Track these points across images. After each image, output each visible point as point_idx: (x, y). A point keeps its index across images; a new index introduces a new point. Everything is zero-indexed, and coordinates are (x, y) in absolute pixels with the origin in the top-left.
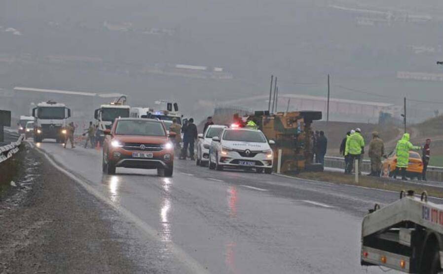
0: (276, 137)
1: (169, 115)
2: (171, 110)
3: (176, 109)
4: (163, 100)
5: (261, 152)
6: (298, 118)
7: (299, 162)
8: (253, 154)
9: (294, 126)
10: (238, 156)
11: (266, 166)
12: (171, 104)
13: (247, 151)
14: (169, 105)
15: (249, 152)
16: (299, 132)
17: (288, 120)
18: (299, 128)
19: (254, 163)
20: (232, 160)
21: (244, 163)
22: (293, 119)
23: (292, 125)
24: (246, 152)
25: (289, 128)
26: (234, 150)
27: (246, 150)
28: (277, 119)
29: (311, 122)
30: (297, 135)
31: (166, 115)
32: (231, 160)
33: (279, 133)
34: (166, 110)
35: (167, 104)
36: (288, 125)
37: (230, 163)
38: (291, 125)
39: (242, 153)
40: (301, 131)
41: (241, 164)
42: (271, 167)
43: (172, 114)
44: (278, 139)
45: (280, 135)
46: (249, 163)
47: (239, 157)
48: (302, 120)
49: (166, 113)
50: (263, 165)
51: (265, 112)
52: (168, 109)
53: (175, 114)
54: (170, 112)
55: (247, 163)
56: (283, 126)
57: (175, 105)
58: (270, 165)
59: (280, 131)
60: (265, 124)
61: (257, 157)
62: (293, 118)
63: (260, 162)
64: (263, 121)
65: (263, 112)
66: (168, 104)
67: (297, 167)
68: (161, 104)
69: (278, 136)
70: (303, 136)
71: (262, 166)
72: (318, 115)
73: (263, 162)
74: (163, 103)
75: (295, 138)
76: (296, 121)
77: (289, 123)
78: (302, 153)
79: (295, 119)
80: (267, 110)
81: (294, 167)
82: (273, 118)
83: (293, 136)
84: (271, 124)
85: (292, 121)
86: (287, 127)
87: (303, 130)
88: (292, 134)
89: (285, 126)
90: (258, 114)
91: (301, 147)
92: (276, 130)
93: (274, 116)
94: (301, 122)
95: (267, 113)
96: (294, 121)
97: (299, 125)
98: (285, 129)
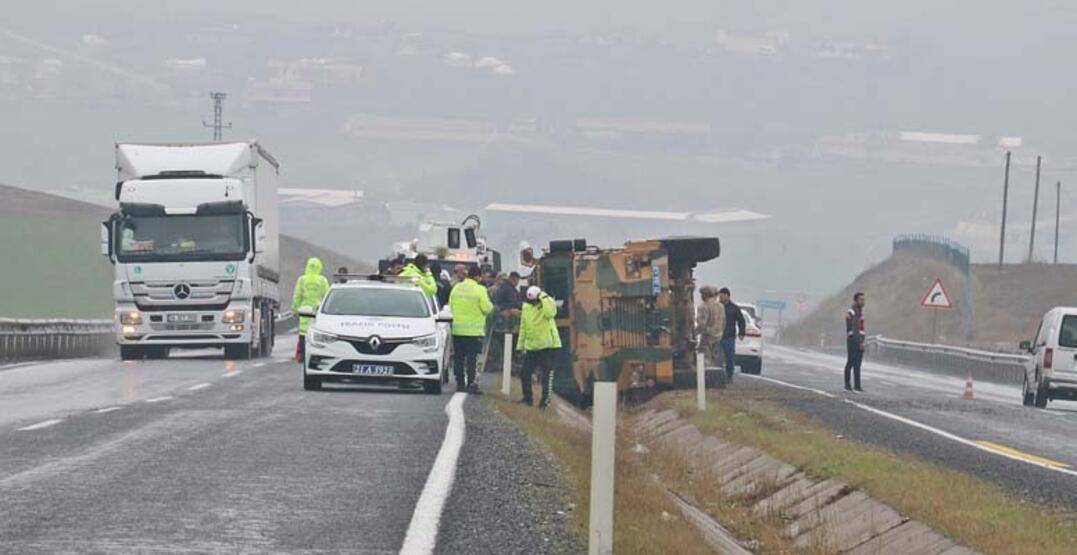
0: (602, 304)
1: (449, 258)
2: (457, 246)
3: (472, 243)
4: (438, 222)
5: (409, 340)
6: (653, 255)
7: (658, 365)
8: (388, 346)
9: (645, 275)
10: (350, 353)
11: (421, 374)
12: (458, 231)
13: (374, 338)
14: (452, 233)
15: (378, 342)
16: (656, 290)
17: (630, 262)
18: (657, 281)
19: (391, 368)
20: (336, 362)
21: (365, 369)
22: (640, 260)
23: (640, 273)
24: (372, 342)
25: (631, 280)
26: (340, 338)
27: (371, 338)
28: (604, 258)
29: (695, 266)
30: (652, 299)
31: (441, 257)
32: (333, 363)
33: (610, 295)
34: (445, 244)
35: (446, 231)
36: (629, 274)
37: (332, 369)
38: (637, 274)
39: (362, 345)
40: (662, 289)
41: (358, 371)
42: (436, 376)
44: (605, 310)
45: (610, 299)
46: (377, 368)
47: (353, 354)
48: (664, 260)
49: (442, 254)
50: (415, 373)
51: (576, 241)
52: (449, 244)
53: (466, 256)
54: (451, 251)
55: (373, 370)
56: (617, 277)
57: (470, 233)
58: (434, 370)
59: (609, 289)
60: (578, 275)
61: (398, 355)
62: (642, 254)
63: (407, 366)
64: (576, 264)
65: (570, 243)
66: (450, 231)
67: (655, 378)
68: (431, 230)
69: (606, 302)
70: (665, 301)
71: (415, 376)
72: (707, 249)
73: (415, 366)
74: (436, 228)
75: (648, 306)
76: (648, 264)
77: (630, 269)
78: (665, 342)
79: (645, 259)
80: (580, 238)
81: (648, 378)
82: (596, 257)
83: (643, 301)
84: (591, 272)
85: (640, 263)
86: (626, 278)
87: (666, 285)
88: (641, 297)
89: (622, 278)
90: (559, 249)
91: (663, 328)
92: (600, 286)
93: (598, 252)
94: (661, 267)
95: (581, 245)
96: (644, 264)
97: (657, 274)
98: (623, 285)
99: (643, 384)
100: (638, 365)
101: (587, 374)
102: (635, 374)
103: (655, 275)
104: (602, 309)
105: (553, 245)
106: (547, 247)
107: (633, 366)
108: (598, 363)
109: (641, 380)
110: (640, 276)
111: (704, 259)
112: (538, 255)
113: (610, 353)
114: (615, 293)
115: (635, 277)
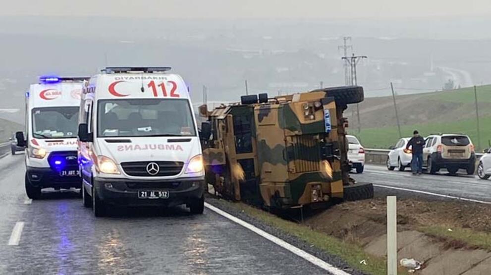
0: (286, 141)
6: (324, 102)
9: (318, 117)
16: (327, 128)
17: (306, 108)
18: (328, 121)
22: (314, 105)
23: (314, 116)
25: (308, 122)
30: (325, 134)
33: (292, 133)
36: (306, 117)
38: (312, 117)
40: (332, 127)
44: (289, 145)
45: (292, 136)
48: (333, 105)
51: (260, 96)
56: (298, 120)
62: (314, 102)
65: (255, 96)
67: (329, 194)
69: (289, 139)
70: (335, 136)
75: (322, 140)
76: (321, 108)
77: (307, 113)
78: (337, 167)
79: (317, 105)
80: (264, 92)
81: (324, 194)
82: (276, 106)
83: (318, 137)
84: (273, 117)
85: (313, 109)
86: (306, 120)
88: (316, 134)
89: (302, 121)
90: (248, 102)
91: (335, 156)
92: (283, 128)
93: (279, 102)
94: (330, 110)
95: (264, 98)
96: (317, 109)
97: (328, 115)
98: (303, 125)
99: (321, 199)
100: (316, 185)
101: (273, 193)
102: (314, 192)
103: (327, 117)
104: (286, 144)
105: (243, 99)
107: (313, 186)
108: (283, 185)
109: (319, 196)
110: (314, 119)
113: (293, 178)
114: (297, 132)
115: (311, 120)
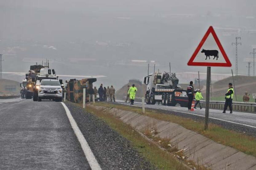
0: (78, 89)
1: (49, 77)
2: (50, 74)
3: (54, 73)
9: (85, 84)
12: (50, 70)
16: (87, 86)
18: (87, 85)
28: (79, 82)
34: (47, 74)
36: (83, 84)
43: (52, 76)
48: (88, 82)
49: (47, 76)
52: (49, 73)
53: (53, 76)
54: (50, 75)
57: (53, 70)
59: (80, 86)
62: (84, 81)
64: (74, 83)
66: (49, 70)
68: (44, 70)
72: (95, 80)
75: (86, 89)
76: (86, 82)
80: (75, 78)
82: (77, 81)
84: (77, 84)
87: (88, 85)
89: (82, 85)
90: (72, 80)
92: (78, 86)
93: (78, 81)
95: (75, 80)
97: (87, 84)
98: (82, 86)
105: (71, 80)
106: (70, 80)
108: (78, 98)
111: (94, 82)
112: (68, 81)
113: (80, 96)
